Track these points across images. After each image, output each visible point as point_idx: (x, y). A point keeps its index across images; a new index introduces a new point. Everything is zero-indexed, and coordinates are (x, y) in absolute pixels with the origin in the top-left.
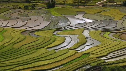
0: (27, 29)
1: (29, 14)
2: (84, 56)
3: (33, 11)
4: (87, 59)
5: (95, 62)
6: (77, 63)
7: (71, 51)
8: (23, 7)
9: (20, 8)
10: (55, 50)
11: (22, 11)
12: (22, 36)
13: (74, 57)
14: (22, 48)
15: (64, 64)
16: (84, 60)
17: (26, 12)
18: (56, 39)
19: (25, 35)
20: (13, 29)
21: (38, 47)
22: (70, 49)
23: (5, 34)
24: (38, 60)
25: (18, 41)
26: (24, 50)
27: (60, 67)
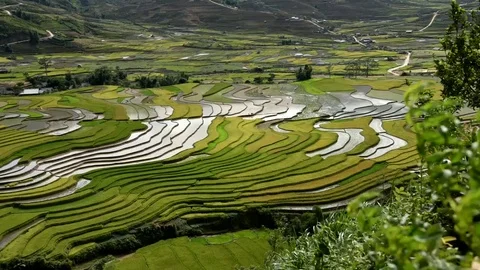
0: (266, 119)
1: (264, 92)
2: (377, 167)
3: (271, 86)
4: (384, 171)
5: (399, 178)
6: (364, 179)
7: (351, 158)
8: (252, 80)
9: (247, 82)
10: (321, 155)
11: (252, 87)
12: (258, 132)
13: (358, 169)
14: (260, 151)
15: (340, 181)
16: (378, 173)
17: (260, 88)
18: (320, 136)
19: (263, 130)
20: (240, 120)
21: (290, 151)
22: (348, 155)
23: (229, 127)
24: (292, 172)
25: (252, 139)
26: (266, 155)
27: (334, 187)
